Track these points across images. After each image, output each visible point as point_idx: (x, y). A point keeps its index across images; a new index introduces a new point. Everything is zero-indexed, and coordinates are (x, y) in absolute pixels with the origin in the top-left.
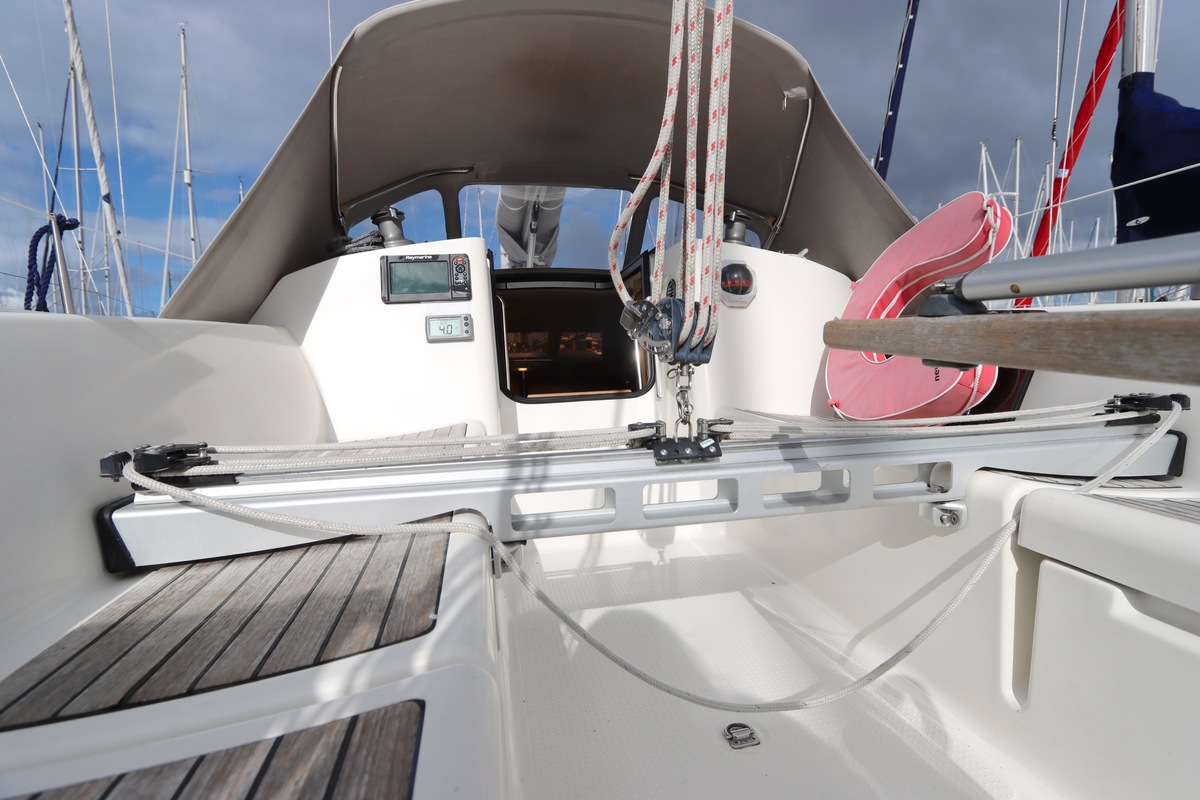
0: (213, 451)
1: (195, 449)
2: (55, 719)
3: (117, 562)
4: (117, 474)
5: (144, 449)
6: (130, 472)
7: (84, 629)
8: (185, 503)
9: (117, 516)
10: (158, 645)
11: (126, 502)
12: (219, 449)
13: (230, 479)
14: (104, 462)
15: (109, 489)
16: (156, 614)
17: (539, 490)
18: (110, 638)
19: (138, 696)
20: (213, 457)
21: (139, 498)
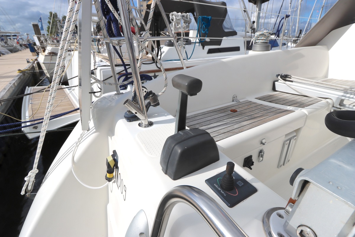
0: (291, 76)
1: (289, 76)
2: (264, 101)
3: (274, 89)
4: (278, 77)
5: (282, 74)
6: (279, 77)
7: (268, 95)
8: (284, 83)
9: (276, 83)
10: (275, 99)
11: (277, 81)
12: (292, 76)
13: (292, 81)
14: (277, 75)
15: (276, 79)
16: (276, 96)
17: (348, 100)
18: (270, 96)
19: (271, 102)
20: (291, 77)
21: (279, 81)
